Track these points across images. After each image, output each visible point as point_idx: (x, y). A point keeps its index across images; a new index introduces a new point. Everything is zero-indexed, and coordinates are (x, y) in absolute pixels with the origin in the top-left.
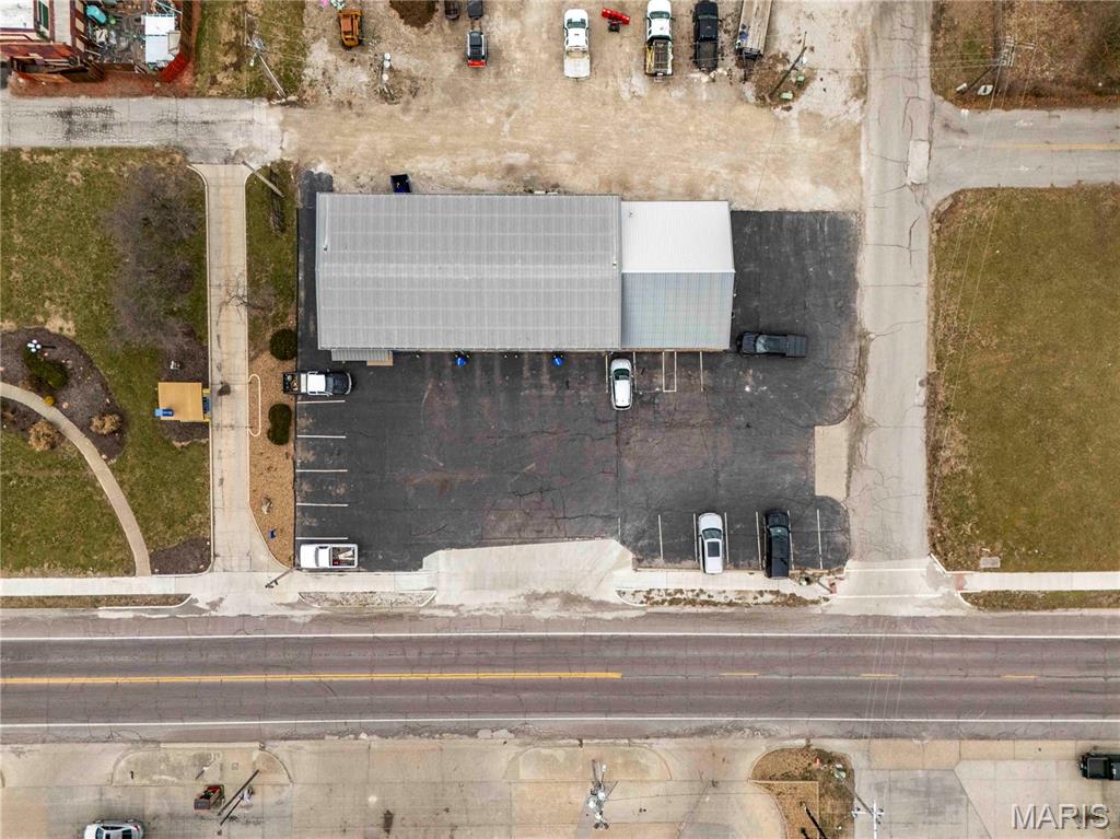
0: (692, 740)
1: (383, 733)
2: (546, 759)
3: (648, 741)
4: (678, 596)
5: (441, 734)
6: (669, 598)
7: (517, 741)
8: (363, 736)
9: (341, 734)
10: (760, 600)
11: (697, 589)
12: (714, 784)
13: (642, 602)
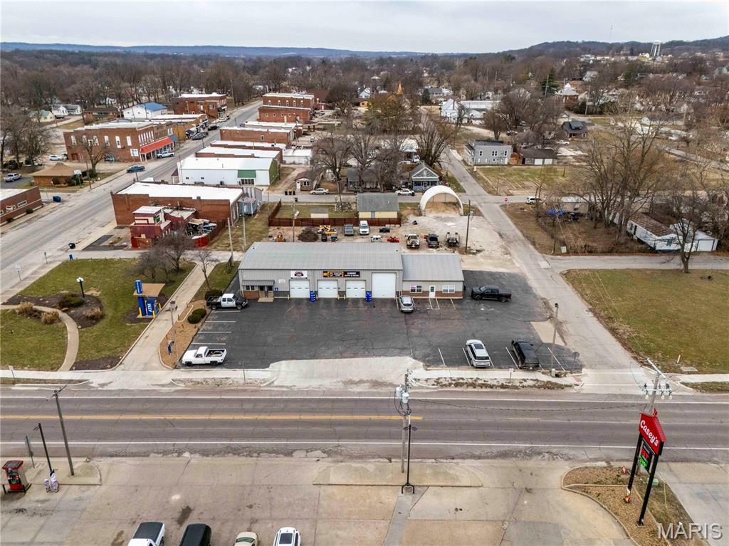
0: (496, 461)
1: (205, 453)
2: (356, 469)
3: (455, 461)
4: (461, 381)
5: (259, 454)
6: (454, 382)
7: (330, 459)
8: (187, 455)
9: (165, 453)
10: (525, 384)
11: (475, 378)
12: (529, 491)
13: (433, 385)
